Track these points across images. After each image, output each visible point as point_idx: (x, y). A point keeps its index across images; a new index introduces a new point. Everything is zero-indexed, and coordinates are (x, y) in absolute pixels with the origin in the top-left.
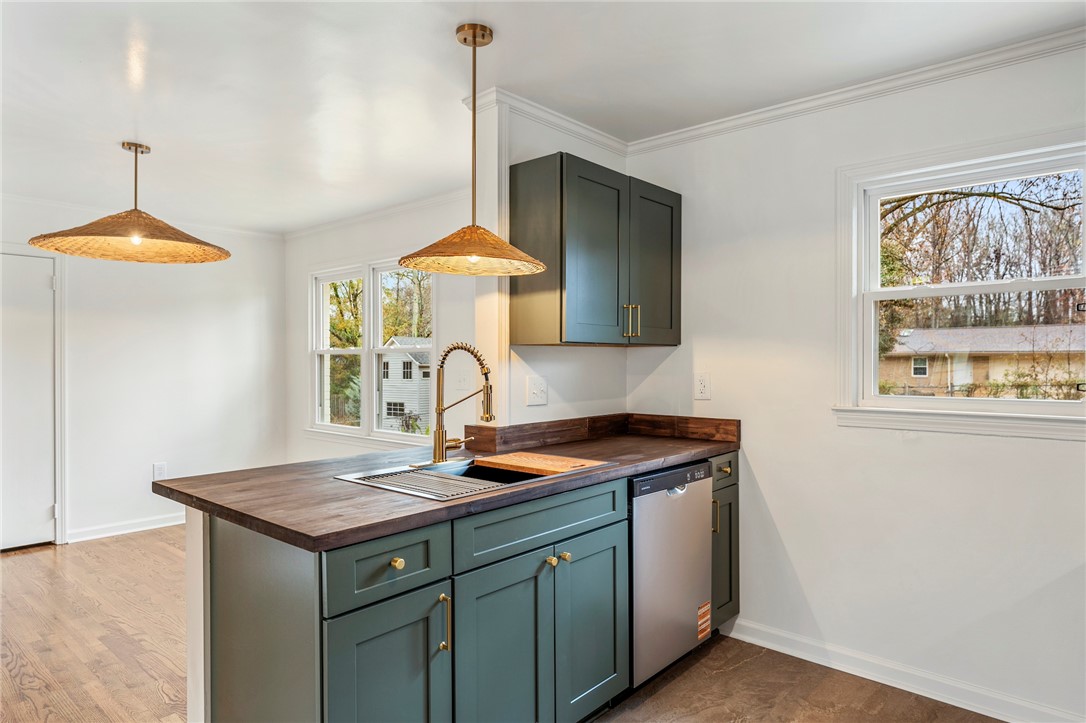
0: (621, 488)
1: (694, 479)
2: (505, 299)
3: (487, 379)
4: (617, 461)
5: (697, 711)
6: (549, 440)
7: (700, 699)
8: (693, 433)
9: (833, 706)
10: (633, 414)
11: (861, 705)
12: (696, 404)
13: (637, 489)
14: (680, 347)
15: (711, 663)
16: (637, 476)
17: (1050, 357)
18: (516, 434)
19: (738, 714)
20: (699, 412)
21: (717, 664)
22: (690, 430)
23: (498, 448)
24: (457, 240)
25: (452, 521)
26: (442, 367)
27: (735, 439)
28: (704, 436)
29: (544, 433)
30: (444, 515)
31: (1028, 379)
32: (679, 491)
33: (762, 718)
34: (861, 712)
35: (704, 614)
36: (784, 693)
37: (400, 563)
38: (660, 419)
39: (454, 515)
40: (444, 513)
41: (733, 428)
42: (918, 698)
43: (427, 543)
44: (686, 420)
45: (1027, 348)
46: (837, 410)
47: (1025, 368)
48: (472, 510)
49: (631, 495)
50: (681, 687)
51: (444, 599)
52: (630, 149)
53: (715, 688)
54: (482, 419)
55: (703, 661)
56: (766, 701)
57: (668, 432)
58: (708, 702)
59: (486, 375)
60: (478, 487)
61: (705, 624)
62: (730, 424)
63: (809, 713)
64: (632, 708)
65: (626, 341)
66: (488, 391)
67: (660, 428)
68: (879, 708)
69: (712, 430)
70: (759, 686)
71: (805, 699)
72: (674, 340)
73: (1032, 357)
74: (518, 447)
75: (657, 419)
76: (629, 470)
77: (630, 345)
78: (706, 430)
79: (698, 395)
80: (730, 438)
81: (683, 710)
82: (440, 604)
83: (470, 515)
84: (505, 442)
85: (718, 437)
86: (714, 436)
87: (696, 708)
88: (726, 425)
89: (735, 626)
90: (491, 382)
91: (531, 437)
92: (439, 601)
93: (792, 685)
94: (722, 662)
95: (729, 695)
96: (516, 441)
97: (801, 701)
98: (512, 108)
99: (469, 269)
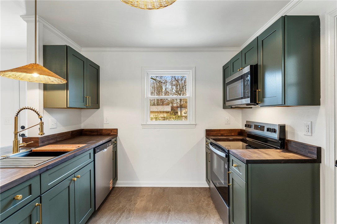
0: (92, 151)
1: (109, 146)
2: (42, 92)
3: (41, 120)
4: (89, 143)
5: (113, 210)
6: (58, 140)
7: (113, 206)
8: (104, 133)
9: (145, 196)
10: (84, 129)
11: (150, 194)
12: (104, 125)
13: (96, 152)
14: (99, 109)
15: (113, 195)
16: (96, 147)
17: (161, 112)
18: (47, 139)
19: (124, 206)
20: (105, 127)
21: (114, 195)
22: (103, 132)
23: (40, 145)
24: (30, 68)
25: (40, 175)
26: (17, 116)
27: (116, 134)
28: (107, 134)
29: (57, 137)
30: (38, 173)
31: (157, 116)
32: (105, 150)
33: (130, 205)
34: (151, 195)
35: (111, 183)
36: (133, 197)
37: (20, 196)
38: (93, 130)
39: (41, 171)
40: (38, 172)
41: (116, 131)
42: (160, 188)
43: (30, 186)
44: (102, 130)
45: (156, 110)
46: (142, 125)
47: (156, 114)
48: (48, 168)
49: (95, 153)
50: (107, 205)
51: (38, 205)
52: (82, 50)
53: (116, 202)
54: (39, 134)
55: (110, 196)
56: (130, 200)
57: (96, 133)
58: (116, 206)
59: (41, 119)
60: (46, 160)
61: (111, 186)
62: (115, 130)
63: (140, 200)
64: (94, 217)
65: (86, 107)
66: (42, 124)
67: (93, 133)
68: (154, 193)
69: (110, 132)
70: (127, 197)
71: (138, 196)
72: (98, 107)
73: (158, 112)
74: (47, 143)
75: (92, 130)
76: (94, 146)
77: (87, 108)
78: (108, 132)
79: (105, 122)
80: (115, 134)
81: (110, 211)
82: (36, 208)
83: (47, 170)
84: (43, 142)
85: (112, 134)
86: (110, 133)
87: (113, 209)
88: (114, 130)
89: (117, 184)
90: (43, 121)
91: (52, 139)
92: (35, 206)
93: (134, 194)
94: (115, 194)
95: (120, 202)
96: (46, 141)
97: (138, 197)
98: (44, 25)
99: (29, 79)
